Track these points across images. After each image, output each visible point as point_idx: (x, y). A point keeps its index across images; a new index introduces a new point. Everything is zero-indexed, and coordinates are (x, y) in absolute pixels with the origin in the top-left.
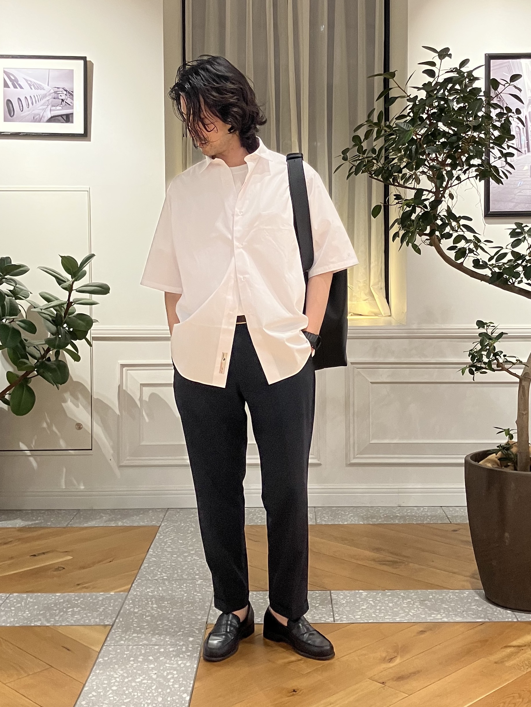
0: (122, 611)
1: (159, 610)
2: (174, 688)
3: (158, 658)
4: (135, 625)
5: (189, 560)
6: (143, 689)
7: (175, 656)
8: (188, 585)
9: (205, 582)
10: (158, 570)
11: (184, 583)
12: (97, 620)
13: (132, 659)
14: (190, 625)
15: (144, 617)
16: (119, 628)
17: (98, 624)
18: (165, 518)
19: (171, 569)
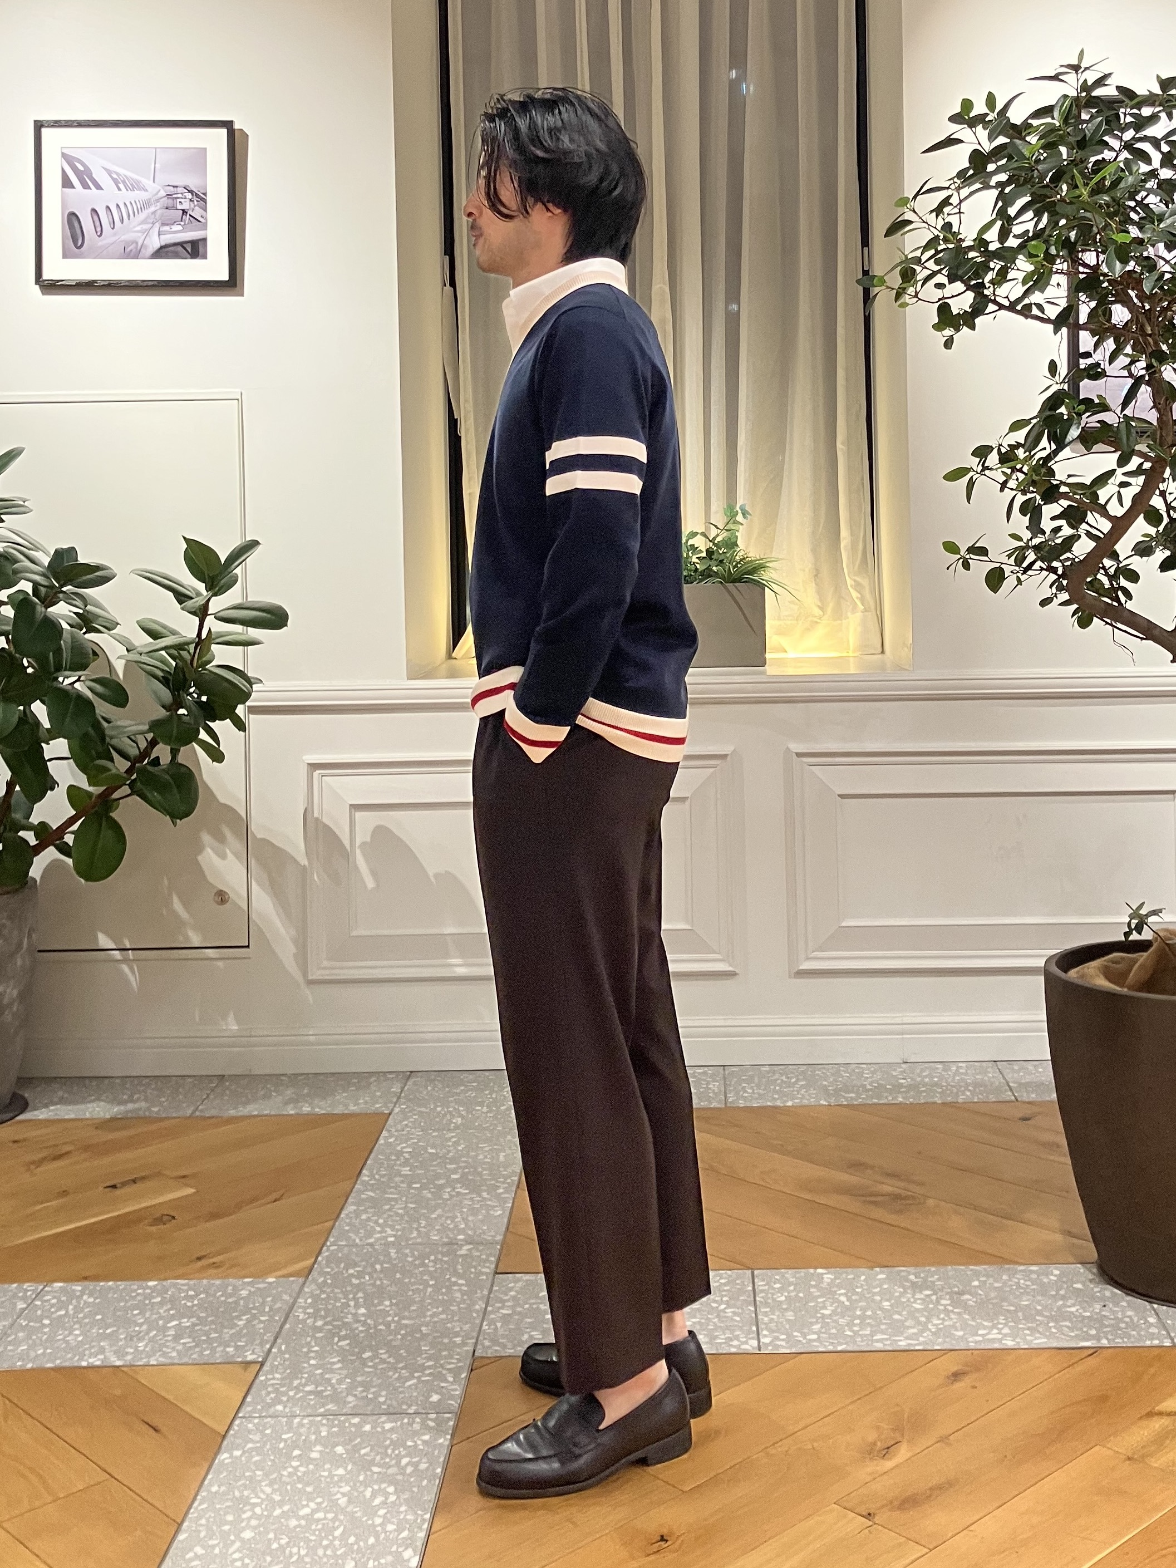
0: (287, 1326)
1: (369, 1321)
2: (386, 1532)
3: (356, 1449)
4: (312, 1362)
5: (446, 1196)
6: (313, 1538)
7: (395, 1445)
8: (440, 1257)
9: (478, 1250)
10: (376, 1222)
11: (430, 1254)
12: (230, 1350)
13: (296, 1452)
14: (437, 1361)
15: (336, 1339)
16: (277, 1372)
17: (230, 1360)
18: (403, 1095)
19: (406, 1218)
